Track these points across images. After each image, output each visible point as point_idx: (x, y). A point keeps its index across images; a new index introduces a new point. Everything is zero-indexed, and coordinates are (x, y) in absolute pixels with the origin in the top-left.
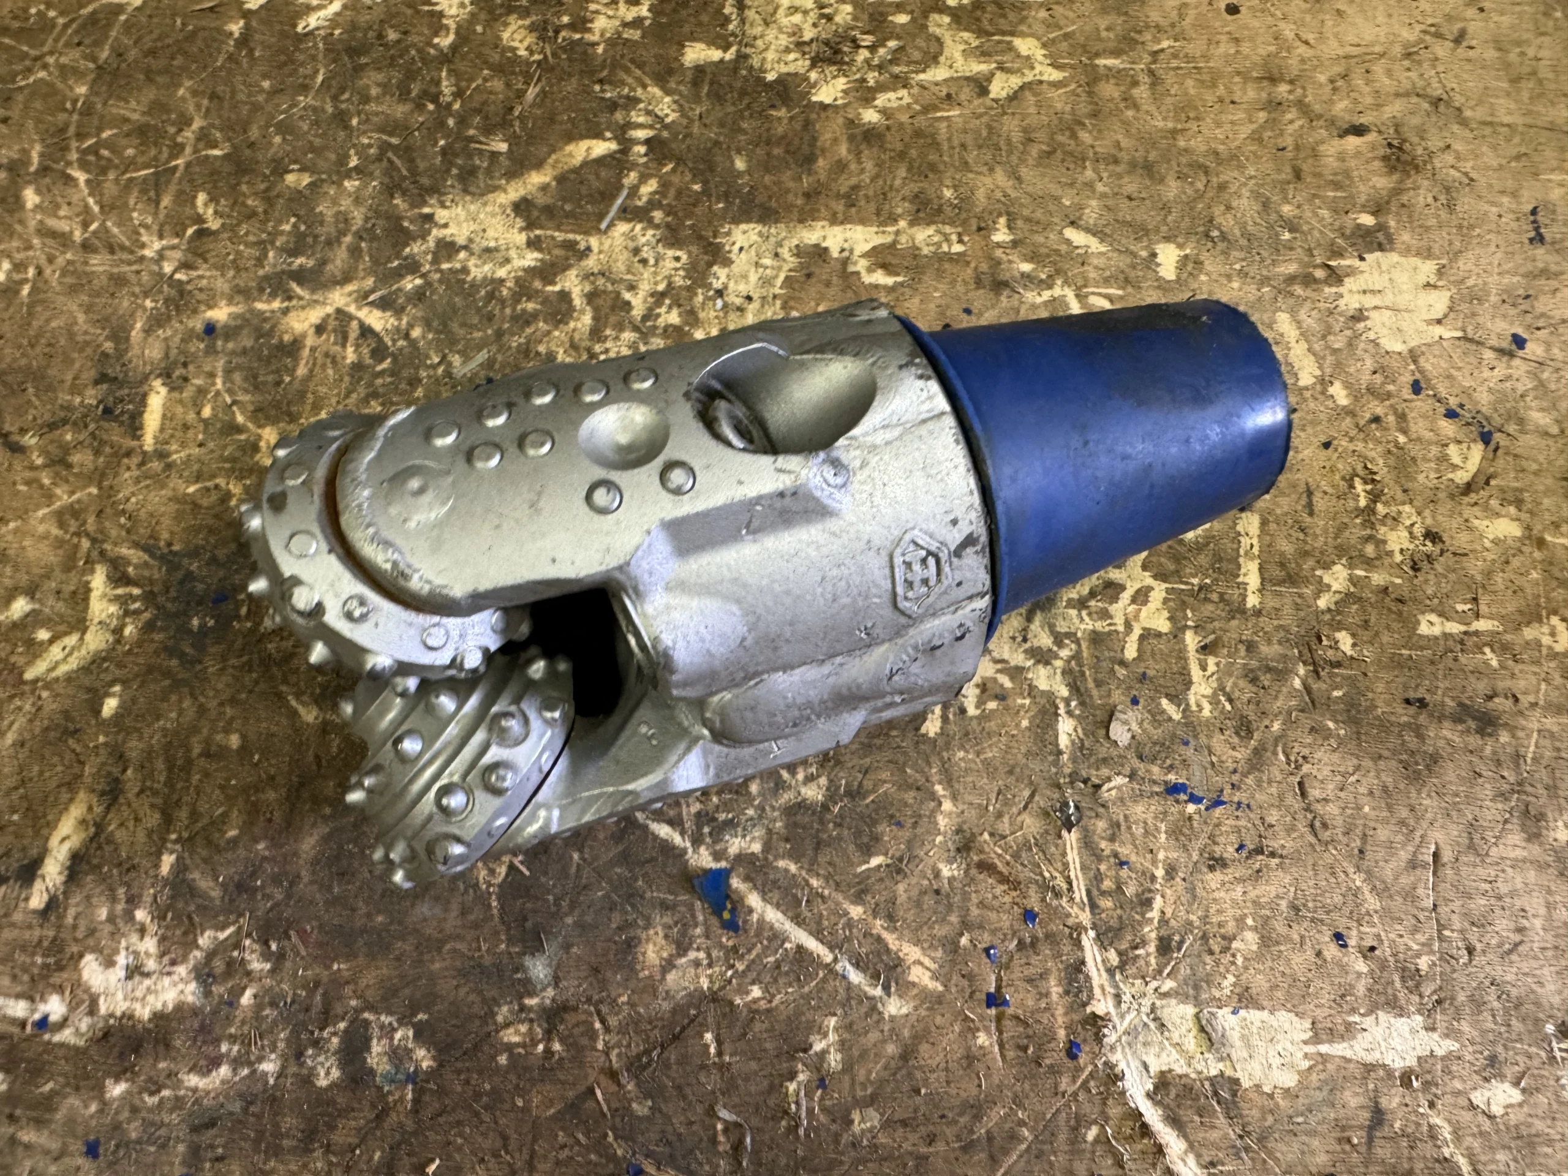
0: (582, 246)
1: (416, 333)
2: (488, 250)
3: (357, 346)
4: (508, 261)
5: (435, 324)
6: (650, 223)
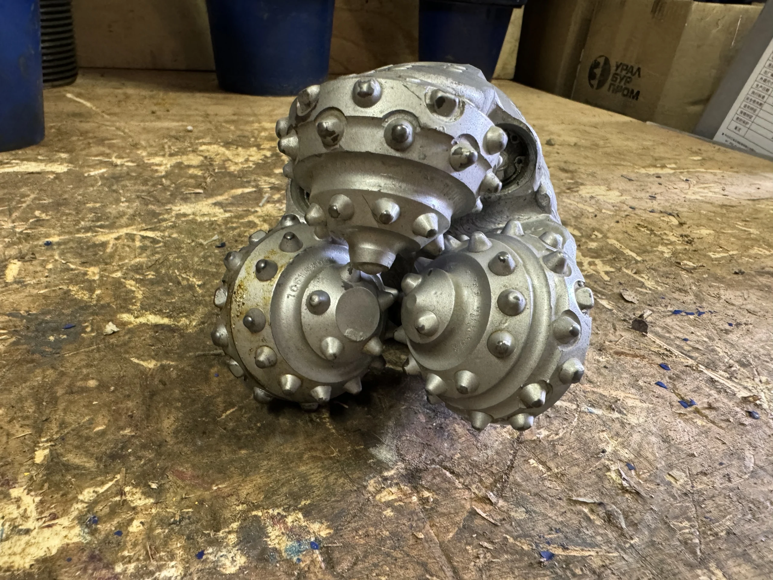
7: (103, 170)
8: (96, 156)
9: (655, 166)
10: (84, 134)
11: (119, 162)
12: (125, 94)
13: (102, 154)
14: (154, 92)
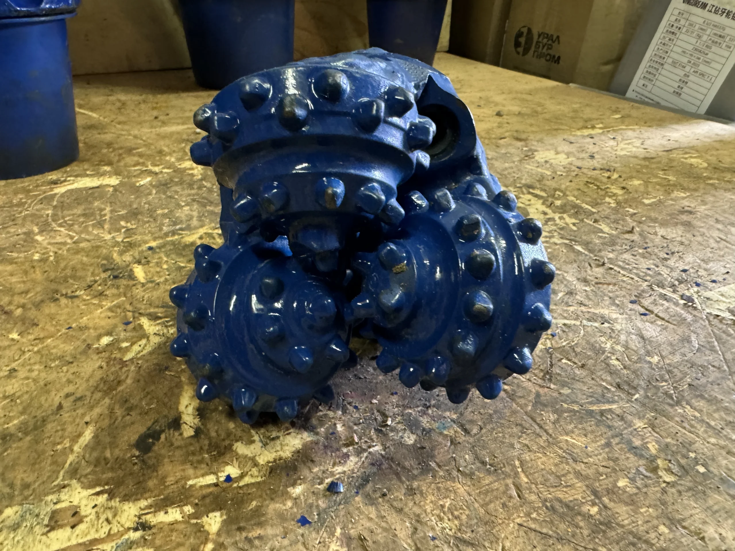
7: (149, 179)
8: (135, 166)
9: (586, 128)
10: (109, 145)
11: (156, 169)
12: (119, 101)
13: (137, 164)
14: (144, 97)
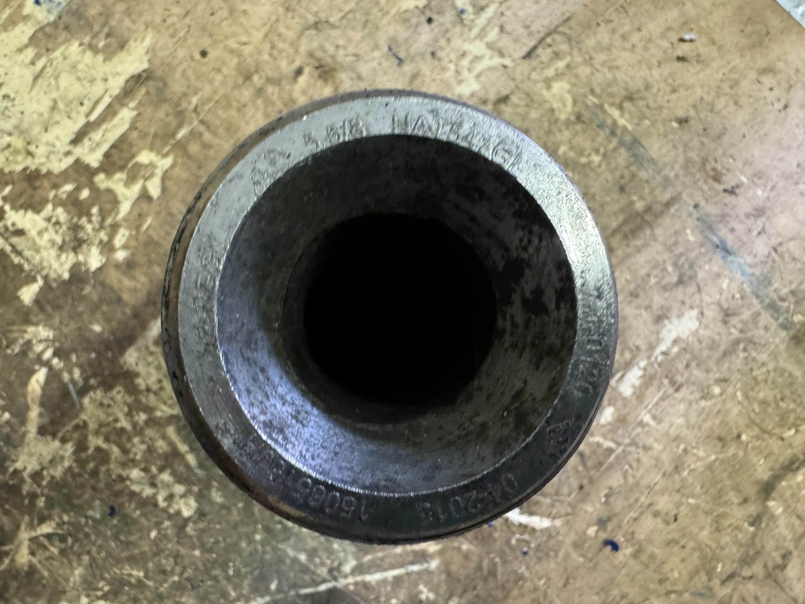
0: (81, 423)
1: (66, 518)
2: (52, 461)
3: (53, 545)
4: (62, 458)
5: (68, 508)
6: (93, 388)
